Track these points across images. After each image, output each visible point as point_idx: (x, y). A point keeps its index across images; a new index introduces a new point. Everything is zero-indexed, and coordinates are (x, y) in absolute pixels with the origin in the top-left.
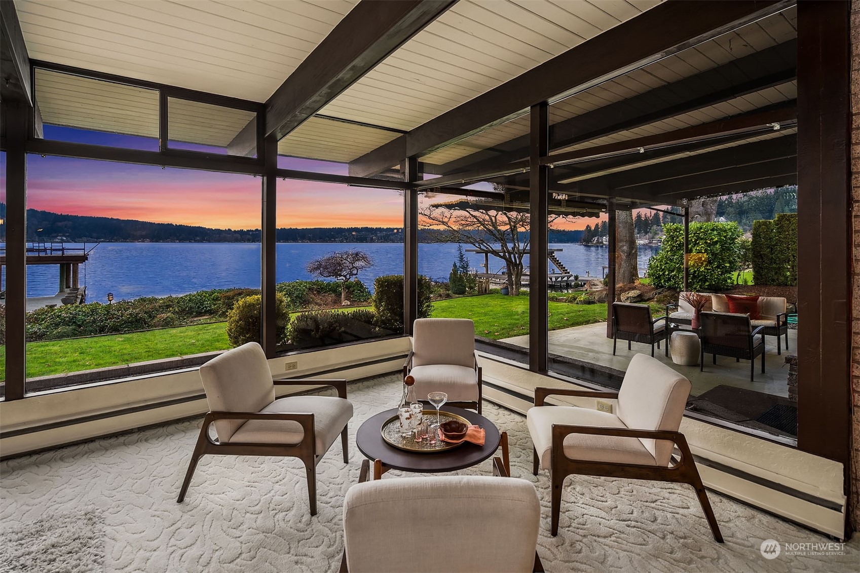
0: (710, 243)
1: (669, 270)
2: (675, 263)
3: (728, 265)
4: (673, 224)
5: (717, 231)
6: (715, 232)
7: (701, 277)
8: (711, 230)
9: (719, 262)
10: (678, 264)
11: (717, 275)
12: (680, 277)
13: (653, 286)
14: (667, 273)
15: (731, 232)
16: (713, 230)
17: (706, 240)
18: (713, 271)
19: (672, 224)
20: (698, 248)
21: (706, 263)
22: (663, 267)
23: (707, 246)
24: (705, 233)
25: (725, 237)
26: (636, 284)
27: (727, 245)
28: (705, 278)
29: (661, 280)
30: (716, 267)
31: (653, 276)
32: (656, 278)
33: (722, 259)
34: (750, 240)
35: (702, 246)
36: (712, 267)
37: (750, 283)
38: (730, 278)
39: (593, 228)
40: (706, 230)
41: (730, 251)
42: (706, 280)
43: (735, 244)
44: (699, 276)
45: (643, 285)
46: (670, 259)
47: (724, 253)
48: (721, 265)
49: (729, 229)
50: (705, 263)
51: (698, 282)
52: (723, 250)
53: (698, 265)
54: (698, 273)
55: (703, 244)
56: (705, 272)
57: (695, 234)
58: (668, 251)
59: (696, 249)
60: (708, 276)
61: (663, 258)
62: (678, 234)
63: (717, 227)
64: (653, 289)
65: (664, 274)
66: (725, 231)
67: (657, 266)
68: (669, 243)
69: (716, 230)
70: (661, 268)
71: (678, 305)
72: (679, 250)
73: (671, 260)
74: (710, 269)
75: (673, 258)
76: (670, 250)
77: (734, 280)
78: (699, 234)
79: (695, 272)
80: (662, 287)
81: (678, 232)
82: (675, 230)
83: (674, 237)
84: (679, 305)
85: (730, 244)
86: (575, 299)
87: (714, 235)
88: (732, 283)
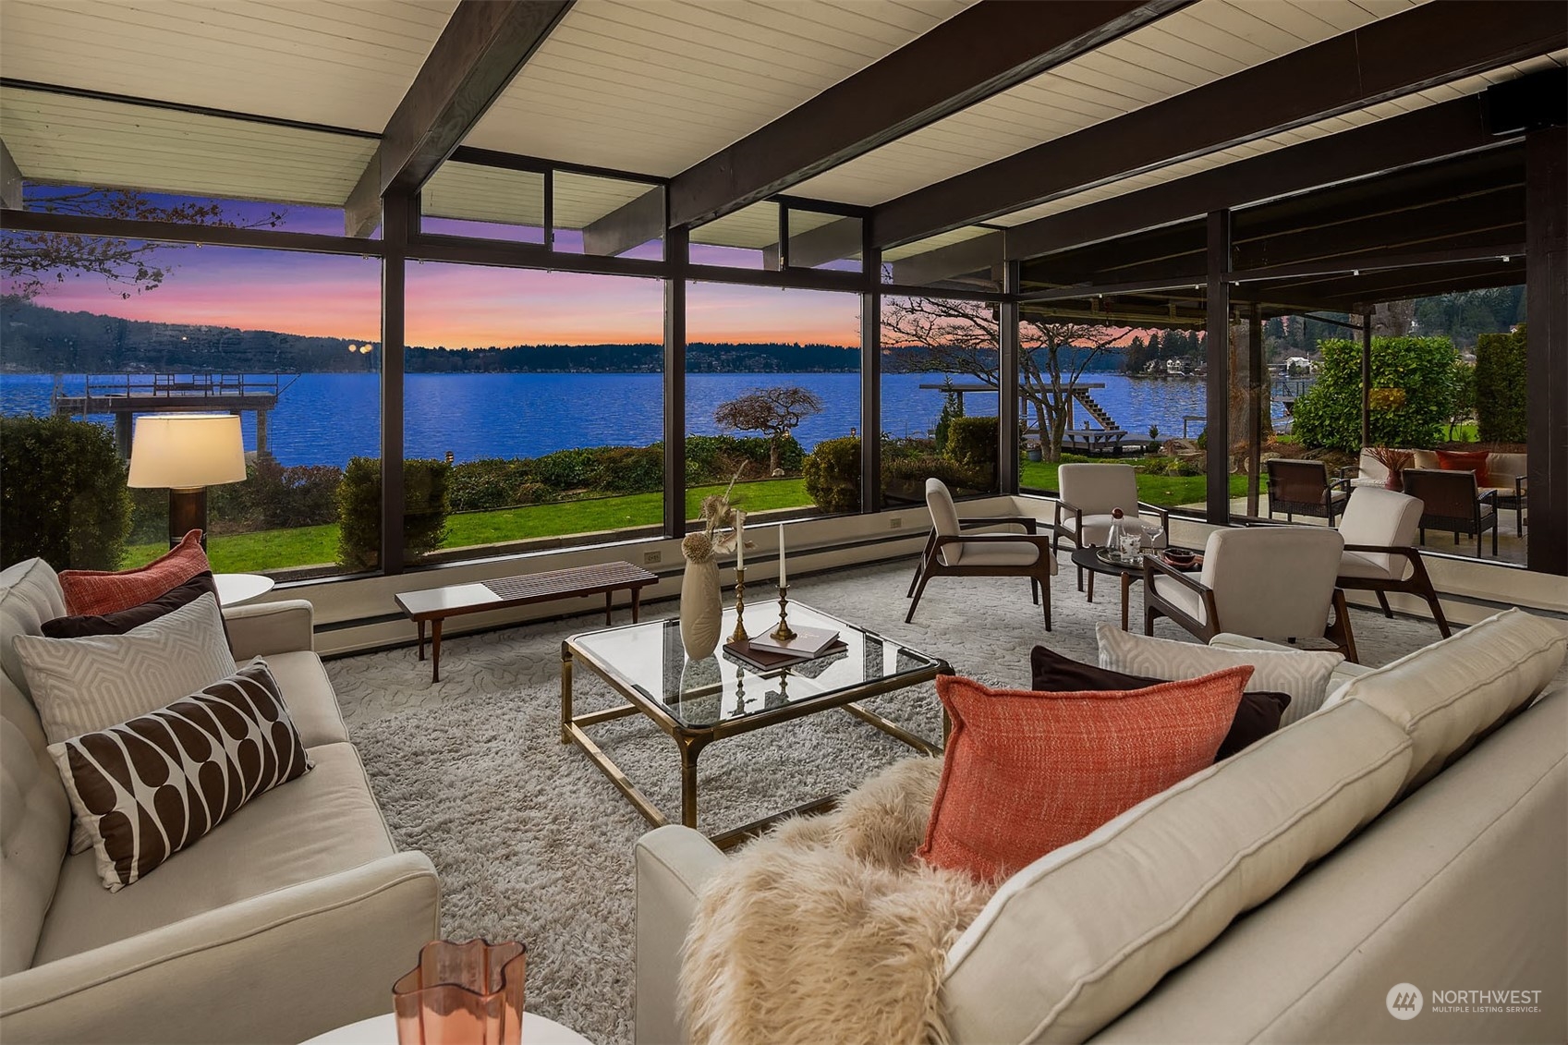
0: (1402, 372)
1: (1331, 418)
2: (1341, 405)
3: (1434, 408)
4: (1339, 341)
5: (1415, 352)
6: (1412, 355)
7: (1389, 428)
8: (1405, 351)
9: (1420, 404)
10: (1347, 407)
11: (1416, 426)
12: (1351, 428)
13: (1302, 445)
14: (1327, 422)
15: (1441, 353)
16: (1408, 350)
17: (1397, 366)
18: (1409, 418)
19: (1336, 340)
20: (1382, 381)
21: (1396, 405)
22: (1321, 413)
23: (1398, 377)
24: (1395, 355)
25: (1429, 361)
26: (1269, 442)
27: (1432, 376)
28: (1395, 430)
29: (1316, 434)
30: (1413, 413)
31: (1303, 427)
32: (1309, 431)
33: (1424, 398)
34: (1473, 365)
35: (1390, 374)
36: (1407, 412)
37: (1472, 440)
38: (1439, 431)
39: (1146, 343)
40: (1396, 350)
41: (1439, 385)
42: (1397, 434)
43: (1446, 373)
44: (1384, 428)
45: (1284, 444)
46: (1333, 400)
47: (1428, 388)
48: (1422, 409)
49: (1437, 349)
50: (1394, 406)
51: (1383, 438)
52: (1426, 383)
53: (1382, 408)
54: (1383, 423)
55: (1391, 374)
56: (1394, 421)
57: (1376, 356)
58: (1329, 386)
59: (1379, 383)
60: (1400, 426)
61: (1320, 397)
62: (1346, 356)
63: (1415, 345)
64: (1301, 450)
65: (1321, 424)
66: (1430, 352)
67: (1310, 412)
68: (1332, 372)
69: (1414, 350)
70: (1317, 414)
71: (1359, 469)
72: (1349, 383)
73: (1335, 402)
74: (1402, 416)
75: (1337, 398)
76: (1334, 384)
77: (1444, 435)
78: (1384, 356)
79: (1377, 420)
80: (1319, 445)
81: (1347, 354)
82: (1343, 350)
83: (1341, 362)
84: (1361, 467)
85: (1438, 373)
86: (1161, 469)
87: (1410, 359)
88: (1442, 440)
